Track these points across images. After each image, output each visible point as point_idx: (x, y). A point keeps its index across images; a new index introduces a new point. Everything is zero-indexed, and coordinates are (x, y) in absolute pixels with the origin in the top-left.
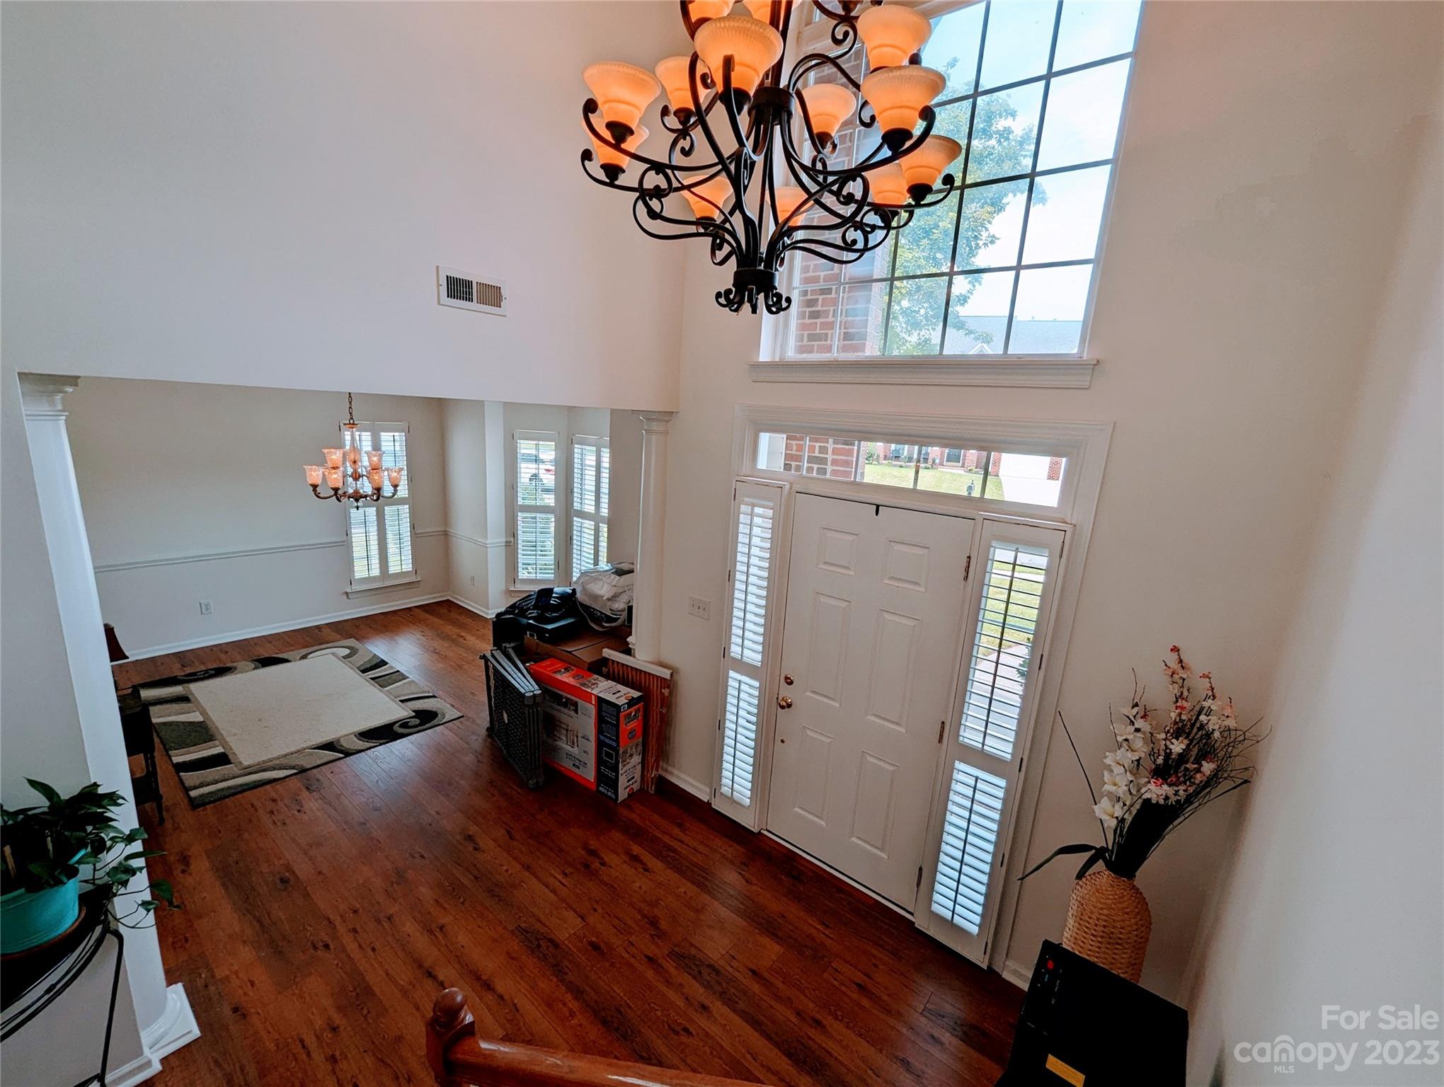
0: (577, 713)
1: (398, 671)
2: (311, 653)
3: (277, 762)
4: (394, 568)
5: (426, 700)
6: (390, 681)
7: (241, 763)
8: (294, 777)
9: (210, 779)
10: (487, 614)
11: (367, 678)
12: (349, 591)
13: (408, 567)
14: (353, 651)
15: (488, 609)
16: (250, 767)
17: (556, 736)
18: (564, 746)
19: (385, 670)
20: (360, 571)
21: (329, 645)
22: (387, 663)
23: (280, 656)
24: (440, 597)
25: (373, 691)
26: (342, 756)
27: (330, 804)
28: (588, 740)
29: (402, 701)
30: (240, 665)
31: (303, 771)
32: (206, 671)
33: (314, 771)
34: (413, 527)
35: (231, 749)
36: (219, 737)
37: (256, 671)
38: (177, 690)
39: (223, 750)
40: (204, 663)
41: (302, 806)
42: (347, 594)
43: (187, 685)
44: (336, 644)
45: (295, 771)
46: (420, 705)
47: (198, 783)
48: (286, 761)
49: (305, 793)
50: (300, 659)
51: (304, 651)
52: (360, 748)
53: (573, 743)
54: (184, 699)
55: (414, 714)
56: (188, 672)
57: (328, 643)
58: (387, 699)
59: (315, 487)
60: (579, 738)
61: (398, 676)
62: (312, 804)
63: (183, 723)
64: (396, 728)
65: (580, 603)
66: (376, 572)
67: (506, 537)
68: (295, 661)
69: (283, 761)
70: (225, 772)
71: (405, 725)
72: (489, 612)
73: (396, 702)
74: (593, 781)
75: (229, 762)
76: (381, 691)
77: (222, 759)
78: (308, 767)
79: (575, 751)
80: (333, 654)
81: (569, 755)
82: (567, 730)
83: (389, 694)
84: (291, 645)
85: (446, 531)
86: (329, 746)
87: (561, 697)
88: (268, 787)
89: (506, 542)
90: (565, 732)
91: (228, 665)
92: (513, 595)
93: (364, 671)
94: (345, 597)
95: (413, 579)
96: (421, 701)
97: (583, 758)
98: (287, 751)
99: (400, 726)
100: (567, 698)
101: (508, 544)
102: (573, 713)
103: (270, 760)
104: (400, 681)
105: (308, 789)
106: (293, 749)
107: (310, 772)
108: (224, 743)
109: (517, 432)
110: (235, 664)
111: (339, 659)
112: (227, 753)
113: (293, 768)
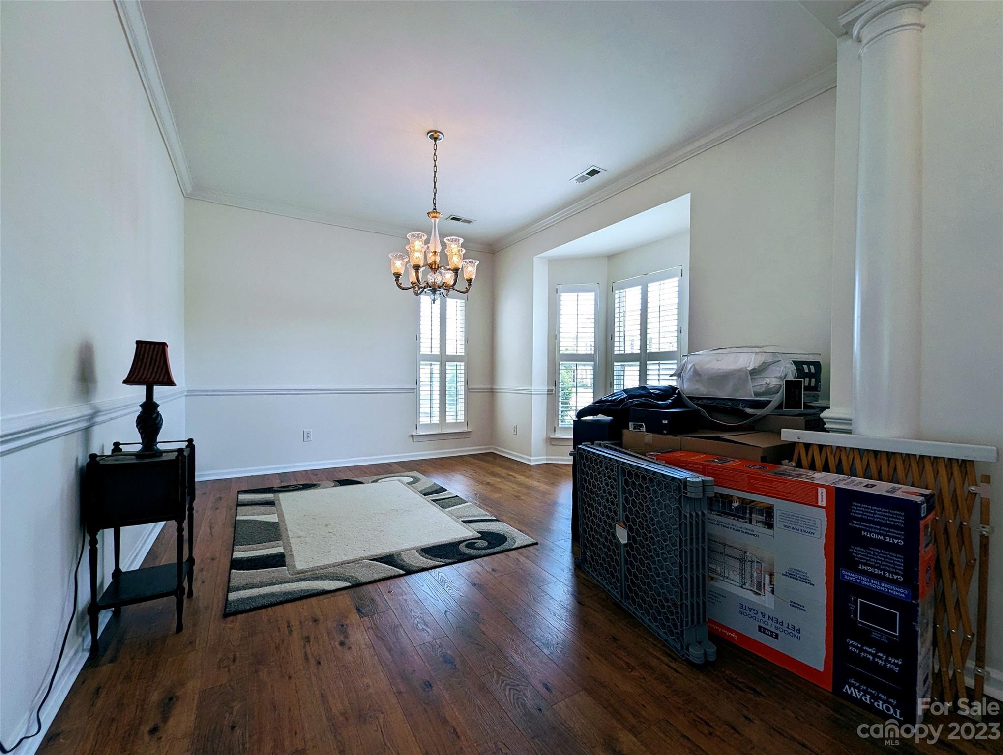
0: (770, 526)
1: (457, 496)
2: (379, 479)
3: (330, 570)
4: (450, 419)
5: (489, 523)
6: (451, 504)
7: (294, 566)
8: (346, 591)
9: (257, 580)
10: (530, 460)
11: (429, 500)
12: (414, 434)
13: (461, 418)
14: (416, 480)
15: (531, 456)
16: (302, 572)
17: (715, 571)
18: (736, 590)
19: (445, 495)
20: (424, 420)
21: (396, 475)
22: (446, 490)
23: (356, 479)
24: (486, 449)
25: (435, 509)
26: (402, 572)
27: (382, 638)
28: (804, 579)
29: (465, 522)
30: (324, 483)
31: (357, 585)
32: (296, 486)
33: (369, 587)
34: (467, 383)
35: (291, 551)
36: (284, 537)
37: (334, 488)
38: (269, 496)
39: (282, 551)
40: (297, 481)
41: (346, 637)
42: (412, 436)
43: (277, 494)
44: (402, 474)
45: (348, 584)
46: (484, 527)
47: (244, 582)
48: (341, 570)
49: (354, 617)
50: (372, 482)
51: (375, 478)
52: (424, 566)
53: (760, 586)
54: (271, 503)
55: (480, 535)
56: (283, 485)
57: (395, 473)
58: (449, 518)
59: (397, 276)
60: (776, 577)
61: (456, 500)
62: (359, 636)
63: (260, 522)
64: (462, 547)
65: (691, 398)
66: (436, 420)
67: (548, 385)
68: (368, 483)
69: (339, 570)
70: (276, 575)
71: (471, 545)
72: (532, 458)
73: (458, 522)
74: (821, 669)
75: (283, 564)
76: (442, 511)
77: (278, 561)
78: (364, 580)
79: (766, 601)
80: (399, 480)
81: (747, 610)
82: (742, 561)
83: (451, 514)
84: (367, 473)
85: (492, 389)
86: (389, 559)
87: (728, 499)
88: (313, 600)
89: (548, 390)
90: (737, 564)
91: (314, 483)
92: (553, 443)
93: (425, 495)
94: (411, 438)
95: (464, 429)
96: (485, 523)
97: (791, 617)
98: (345, 559)
99: (467, 546)
100: (743, 501)
101: (550, 393)
102: (760, 529)
103: (326, 567)
104: (461, 504)
105: (358, 610)
106: (351, 558)
107: (364, 587)
108: (287, 545)
109: (560, 288)
110: (319, 482)
111: (404, 484)
112: (285, 554)
113: (345, 579)
